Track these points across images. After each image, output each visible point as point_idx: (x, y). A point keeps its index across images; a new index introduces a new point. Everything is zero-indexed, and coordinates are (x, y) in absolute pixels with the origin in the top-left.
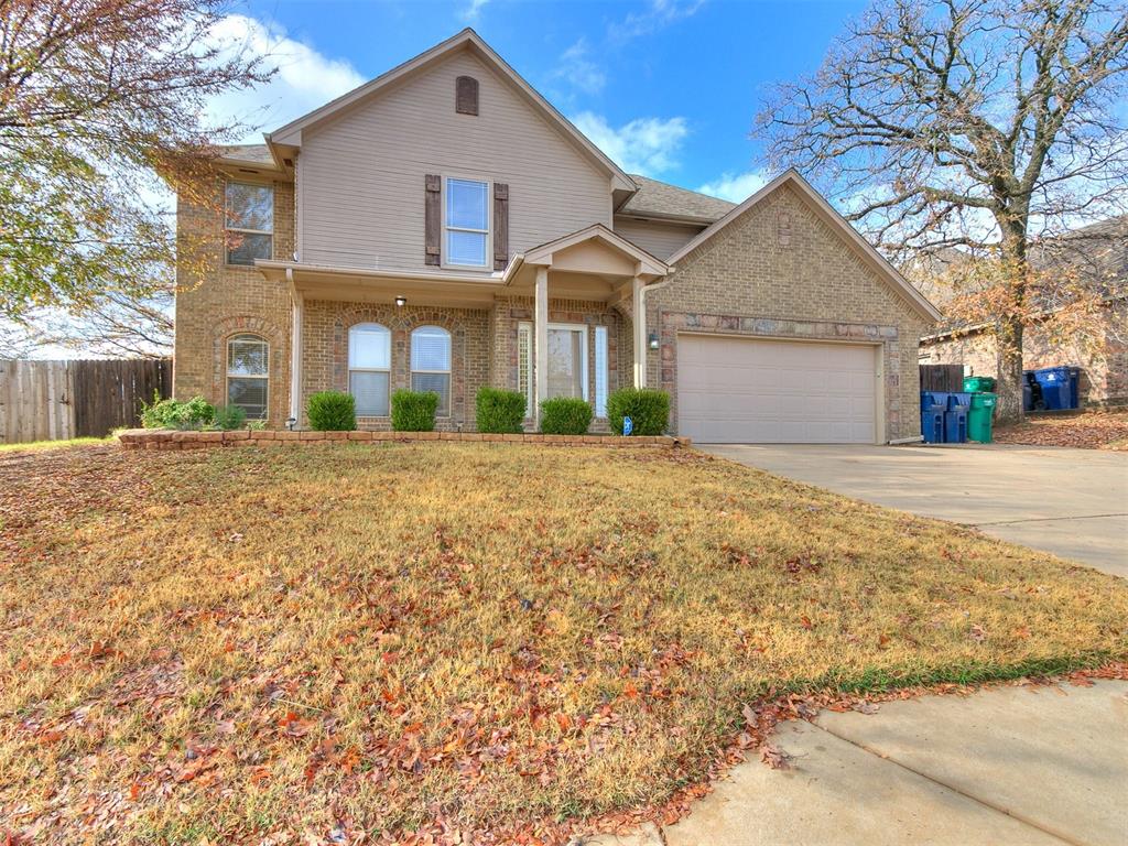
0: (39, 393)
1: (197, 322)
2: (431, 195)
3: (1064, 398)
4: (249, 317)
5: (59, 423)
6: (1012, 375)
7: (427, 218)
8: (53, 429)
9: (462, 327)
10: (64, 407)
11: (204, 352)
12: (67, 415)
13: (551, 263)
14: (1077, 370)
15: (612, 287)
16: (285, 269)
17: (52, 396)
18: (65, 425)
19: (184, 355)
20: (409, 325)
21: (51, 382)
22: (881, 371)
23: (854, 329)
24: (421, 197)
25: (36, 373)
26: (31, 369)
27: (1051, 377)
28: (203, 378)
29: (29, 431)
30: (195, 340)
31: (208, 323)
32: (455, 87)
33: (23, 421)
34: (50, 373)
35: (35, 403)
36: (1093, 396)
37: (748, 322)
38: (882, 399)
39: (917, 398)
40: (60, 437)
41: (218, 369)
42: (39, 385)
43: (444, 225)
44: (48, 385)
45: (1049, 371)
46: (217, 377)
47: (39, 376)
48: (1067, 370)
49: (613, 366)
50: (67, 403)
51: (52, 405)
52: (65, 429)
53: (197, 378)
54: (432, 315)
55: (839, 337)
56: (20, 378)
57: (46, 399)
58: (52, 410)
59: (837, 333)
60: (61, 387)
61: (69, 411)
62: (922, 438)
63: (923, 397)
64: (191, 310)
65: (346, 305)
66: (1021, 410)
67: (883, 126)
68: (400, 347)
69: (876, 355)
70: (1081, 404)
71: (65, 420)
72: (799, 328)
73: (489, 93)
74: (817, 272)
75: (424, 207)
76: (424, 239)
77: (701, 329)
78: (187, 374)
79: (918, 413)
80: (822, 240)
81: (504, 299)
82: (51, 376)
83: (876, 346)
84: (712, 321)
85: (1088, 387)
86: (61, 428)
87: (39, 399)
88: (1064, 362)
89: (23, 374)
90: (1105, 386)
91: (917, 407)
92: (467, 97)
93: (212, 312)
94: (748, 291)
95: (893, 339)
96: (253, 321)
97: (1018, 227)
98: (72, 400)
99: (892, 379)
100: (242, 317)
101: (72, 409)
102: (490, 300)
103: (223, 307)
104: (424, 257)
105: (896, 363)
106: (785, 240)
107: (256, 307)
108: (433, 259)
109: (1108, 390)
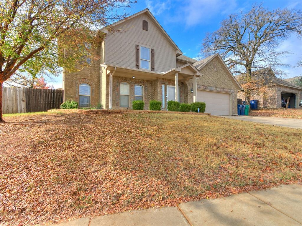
0: (14, 98)
1: (71, 79)
2: (137, 50)
3: (255, 107)
4: (85, 79)
5: (21, 107)
6: (249, 101)
7: (136, 56)
8: (19, 109)
9: (146, 85)
10: (22, 103)
11: (73, 88)
12: (23, 105)
13: (180, 71)
14: (258, 101)
15: (184, 77)
16: (114, 67)
17: (18, 99)
18: (23, 108)
19: (67, 89)
20: (134, 83)
21: (18, 95)
22: (231, 100)
23: (227, 90)
24: (135, 50)
25: (13, 91)
26: (11, 90)
27: (253, 102)
28: (73, 95)
29: (11, 109)
30: (71, 84)
31: (74, 80)
32: (142, 23)
33: (9, 106)
34: (18, 92)
35: (13, 101)
36: (260, 106)
37: (209, 87)
38: (231, 106)
39: (237, 106)
40: (21, 112)
41: (77, 93)
42: (14, 96)
43: (140, 58)
44: (17, 95)
45: (253, 101)
46: (77, 95)
47: (14, 93)
48: (256, 101)
49: (181, 96)
50: (24, 101)
51: (18, 101)
52: (23, 109)
53: (71, 95)
54: (139, 81)
55: (224, 92)
56: (8, 93)
57: (16, 100)
58: (18, 103)
59: (224, 91)
60: (21, 96)
61: (24, 103)
62: (238, 114)
63: (238, 105)
64: (70, 76)
65: (119, 77)
66: (250, 109)
67: (229, 45)
68: (132, 89)
69: (230, 96)
70: (258, 108)
71: (23, 106)
72: (218, 89)
73: (150, 26)
74: (221, 77)
75: (135, 53)
76: (135, 61)
77: (200, 88)
78: (68, 94)
79: (237, 109)
80: (221, 70)
81: (160, 79)
82: (18, 93)
83: (230, 94)
84: (202, 87)
85: (259, 104)
86: (21, 109)
87: (14, 99)
88: (255, 99)
89: (9, 92)
90: (263, 104)
91: (237, 107)
92: (145, 26)
93: (75, 77)
94: (209, 80)
95: (233, 93)
96: (86, 80)
97: (250, 70)
98: (25, 100)
99: (233, 101)
100: (83, 78)
101: (25, 103)
102: (156, 78)
103: (78, 75)
104: (135, 66)
105: (234, 98)
106: (215, 69)
107: (88, 76)
108: (138, 67)
109: (263, 105)
